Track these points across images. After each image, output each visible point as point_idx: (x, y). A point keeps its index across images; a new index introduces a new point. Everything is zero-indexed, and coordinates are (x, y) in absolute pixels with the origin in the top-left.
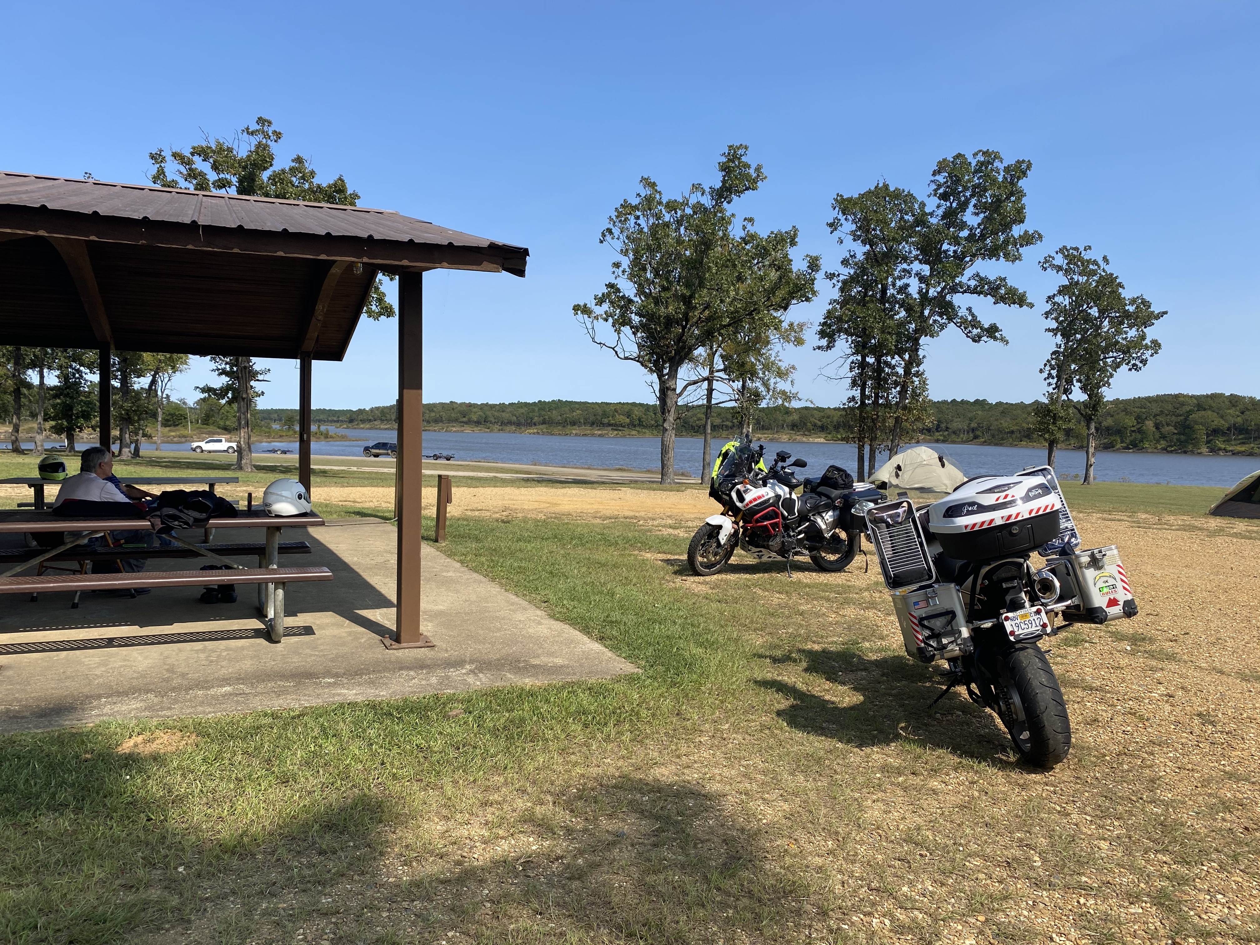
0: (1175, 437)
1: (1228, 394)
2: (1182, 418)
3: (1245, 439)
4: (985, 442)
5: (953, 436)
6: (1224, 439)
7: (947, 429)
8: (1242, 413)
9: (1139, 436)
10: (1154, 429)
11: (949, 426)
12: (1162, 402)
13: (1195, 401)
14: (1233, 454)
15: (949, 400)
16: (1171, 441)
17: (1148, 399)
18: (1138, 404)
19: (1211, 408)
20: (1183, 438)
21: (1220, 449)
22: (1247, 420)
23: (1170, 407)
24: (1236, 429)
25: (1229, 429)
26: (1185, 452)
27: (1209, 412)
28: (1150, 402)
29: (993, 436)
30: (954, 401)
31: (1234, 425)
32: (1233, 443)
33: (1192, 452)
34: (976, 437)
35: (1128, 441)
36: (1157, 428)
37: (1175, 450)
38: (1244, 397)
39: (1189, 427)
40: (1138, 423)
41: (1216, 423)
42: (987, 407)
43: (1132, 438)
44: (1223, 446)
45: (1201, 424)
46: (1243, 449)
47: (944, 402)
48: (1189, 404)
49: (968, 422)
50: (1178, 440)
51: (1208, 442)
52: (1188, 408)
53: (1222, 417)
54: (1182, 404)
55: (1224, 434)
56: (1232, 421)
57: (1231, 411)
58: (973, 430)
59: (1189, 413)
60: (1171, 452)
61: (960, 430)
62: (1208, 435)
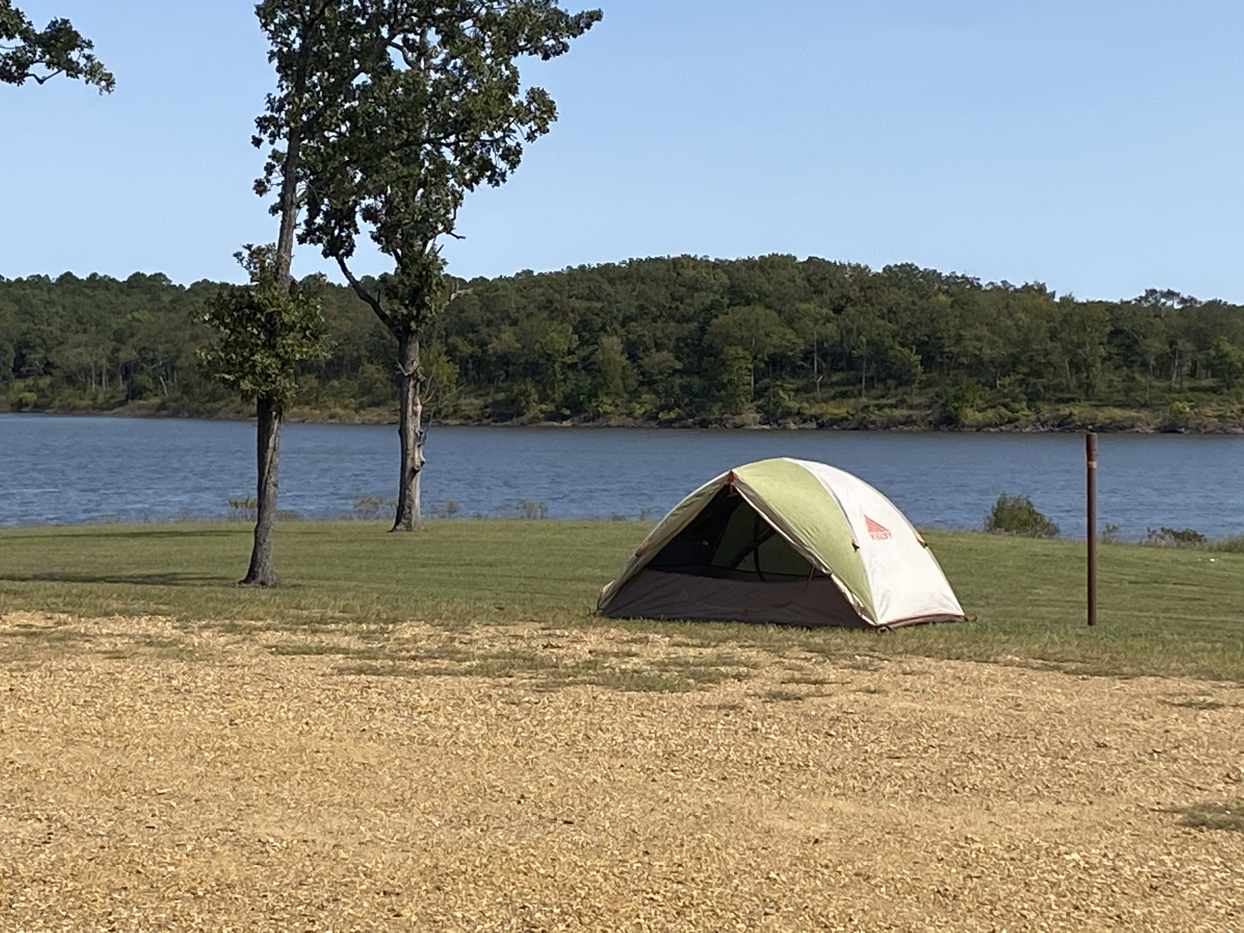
0: (677, 381)
1: (802, 258)
2: (694, 325)
3: (848, 383)
4: (162, 406)
5: (67, 391)
6: (799, 383)
7: (48, 367)
8: (838, 310)
9: (586, 381)
10: (623, 360)
11: (52, 357)
12: (642, 280)
13: (725, 279)
14: (821, 426)
15: (54, 277)
16: (668, 392)
17: (606, 270)
18: (581, 288)
19: (763, 296)
20: (697, 382)
21: (788, 413)
22: (850, 332)
23: (662, 296)
24: (824, 357)
25: (807, 356)
26: (704, 424)
27: (760, 310)
28: (611, 281)
29: (187, 389)
30: (67, 278)
31: (820, 343)
32: (818, 394)
33: (720, 421)
34: (135, 393)
35: (558, 397)
36: (633, 357)
37: (678, 419)
38: (843, 266)
39: (712, 352)
40: (584, 342)
41: (775, 339)
42: (167, 298)
43: (569, 387)
44: (794, 405)
45: (741, 342)
46: (842, 412)
47: (38, 282)
48: (709, 289)
49: (111, 345)
50: (686, 389)
51: (759, 394)
52: (708, 298)
53: (790, 323)
54: (694, 287)
55: (796, 371)
56: (815, 332)
57: (810, 307)
58: (128, 370)
59: (711, 310)
60: (668, 424)
61: (87, 372)
62: (758, 375)
